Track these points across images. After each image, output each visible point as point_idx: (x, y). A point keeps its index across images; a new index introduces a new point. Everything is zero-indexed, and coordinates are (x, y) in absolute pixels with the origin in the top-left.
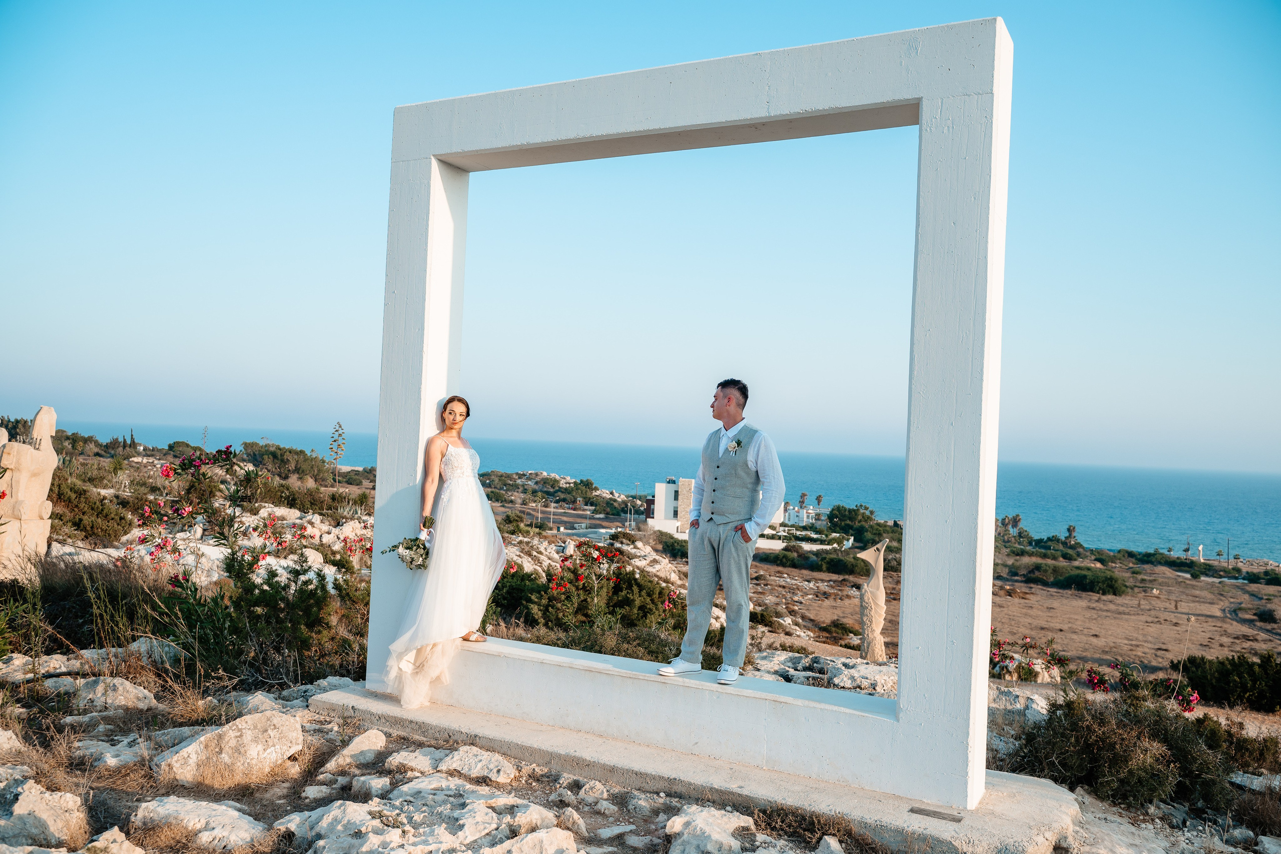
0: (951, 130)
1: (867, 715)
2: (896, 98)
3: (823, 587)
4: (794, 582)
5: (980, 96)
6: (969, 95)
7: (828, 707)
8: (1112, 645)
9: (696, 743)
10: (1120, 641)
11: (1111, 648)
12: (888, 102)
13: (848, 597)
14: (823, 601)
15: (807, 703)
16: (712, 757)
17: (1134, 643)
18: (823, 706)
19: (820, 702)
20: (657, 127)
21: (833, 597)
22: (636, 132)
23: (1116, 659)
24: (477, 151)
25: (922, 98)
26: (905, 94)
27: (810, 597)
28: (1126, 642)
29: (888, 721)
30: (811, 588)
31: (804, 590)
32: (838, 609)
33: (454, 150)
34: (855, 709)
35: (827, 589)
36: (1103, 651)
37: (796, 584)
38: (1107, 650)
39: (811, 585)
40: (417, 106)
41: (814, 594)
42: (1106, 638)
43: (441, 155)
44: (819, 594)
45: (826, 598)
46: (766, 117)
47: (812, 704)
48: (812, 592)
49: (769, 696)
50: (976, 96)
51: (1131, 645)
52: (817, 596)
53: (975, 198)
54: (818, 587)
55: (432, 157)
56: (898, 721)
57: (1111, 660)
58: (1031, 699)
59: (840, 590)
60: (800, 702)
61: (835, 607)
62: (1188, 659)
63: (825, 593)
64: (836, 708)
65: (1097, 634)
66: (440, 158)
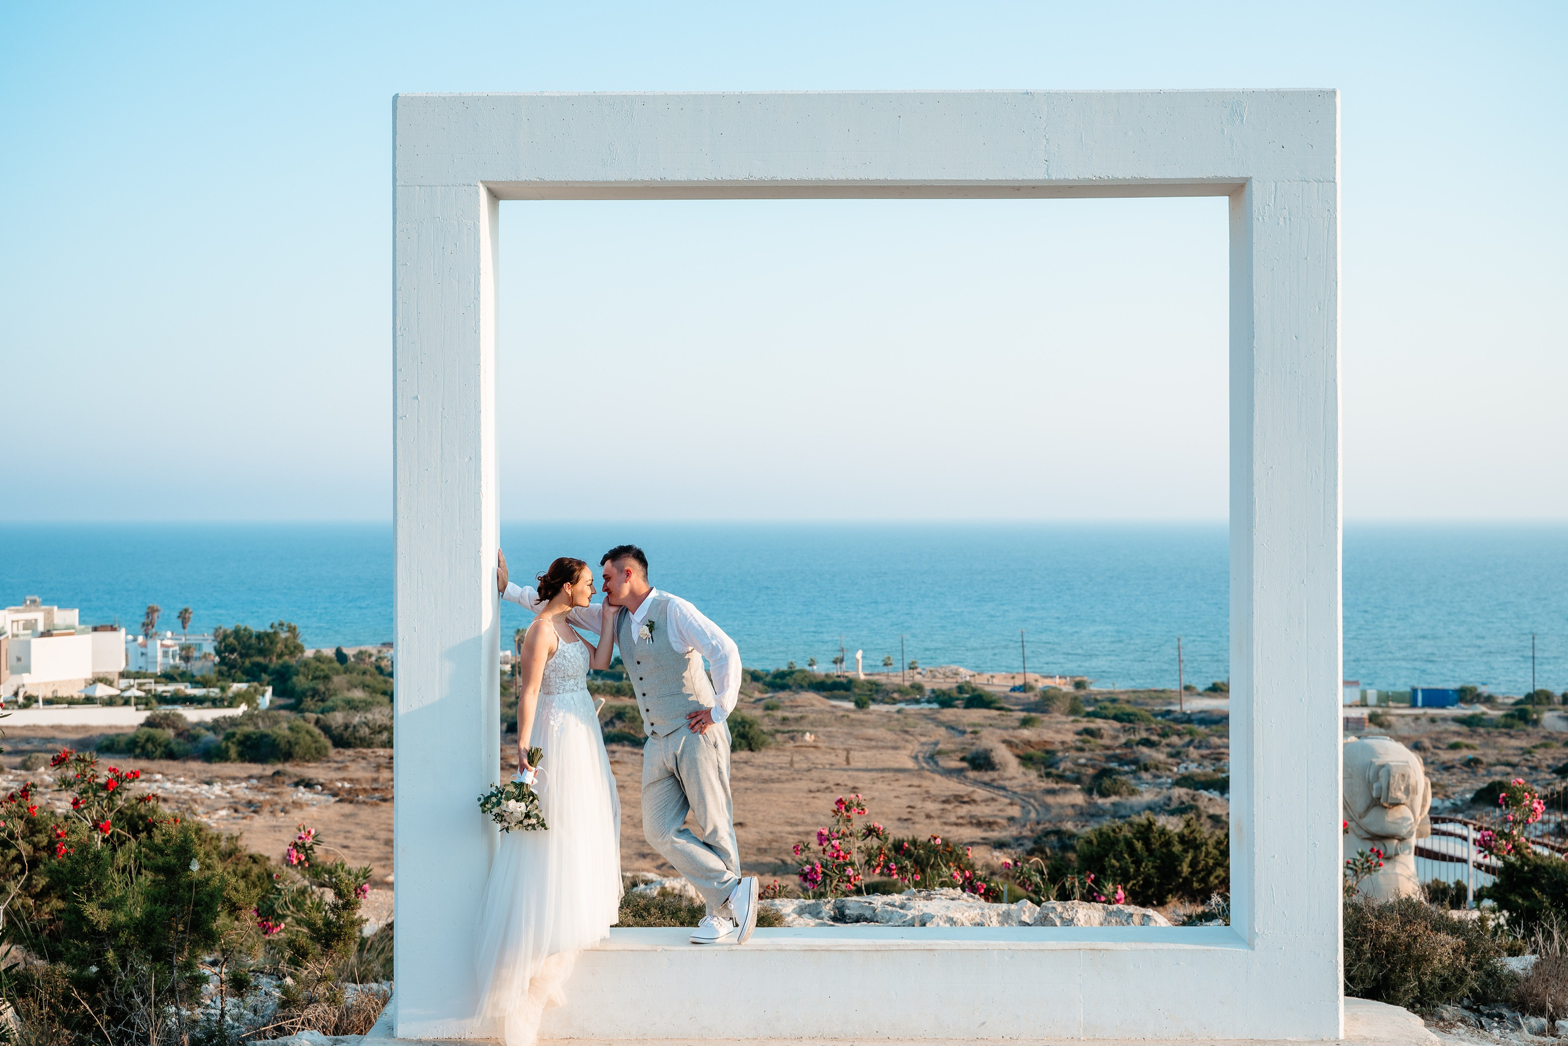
0: (1288, 222)
1: (1213, 948)
2: (1219, 175)
3: (242, 791)
4: (182, 788)
5: (1321, 184)
6: (1308, 182)
7: (1160, 946)
8: (770, 837)
9: (983, 1023)
10: (779, 828)
11: (770, 842)
12: (1208, 178)
13: (297, 805)
14: (252, 818)
15: (1133, 945)
16: (1008, 1038)
17: (801, 829)
18: (1156, 946)
19: (1150, 941)
20: (882, 177)
21: (267, 809)
22: (848, 180)
23: (783, 861)
24: (567, 183)
25: (1251, 178)
26: (1231, 171)
27: (223, 813)
28: (789, 829)
29: (1241, 951)
30: (218, 797)
31: (207, 802)
32: (284, 830)
33: (523, 178)
34: (1196, 944)
35: (250, 795)
36: (759, 850)
37: (186, 792)
38: (763, 846)
39: (217, 788)
40: (444, 98)
41: (229, 808)
42: (756, 826)
43: (496, 183)
44: (240, 807)
45: (255, 812)
46: (1045, 180)
47: (1142, 946)
48: (223, 803)
49: (1083, 945)
50: (1316, 184)
51: (799, 833)
52: (236, 811)
53: (1320, 308)
54: (230, 792)
55: (481, 185)
56: (1253, 949)
57: (775, 864)
58: (1148, 916)
59: (275, 794)
60: (1124, 946)
61: (276, 829)
62: (894, 845)
63: (250, 803)
64: (1172, 946)
65: (741, 820)
66: (491, 186)
